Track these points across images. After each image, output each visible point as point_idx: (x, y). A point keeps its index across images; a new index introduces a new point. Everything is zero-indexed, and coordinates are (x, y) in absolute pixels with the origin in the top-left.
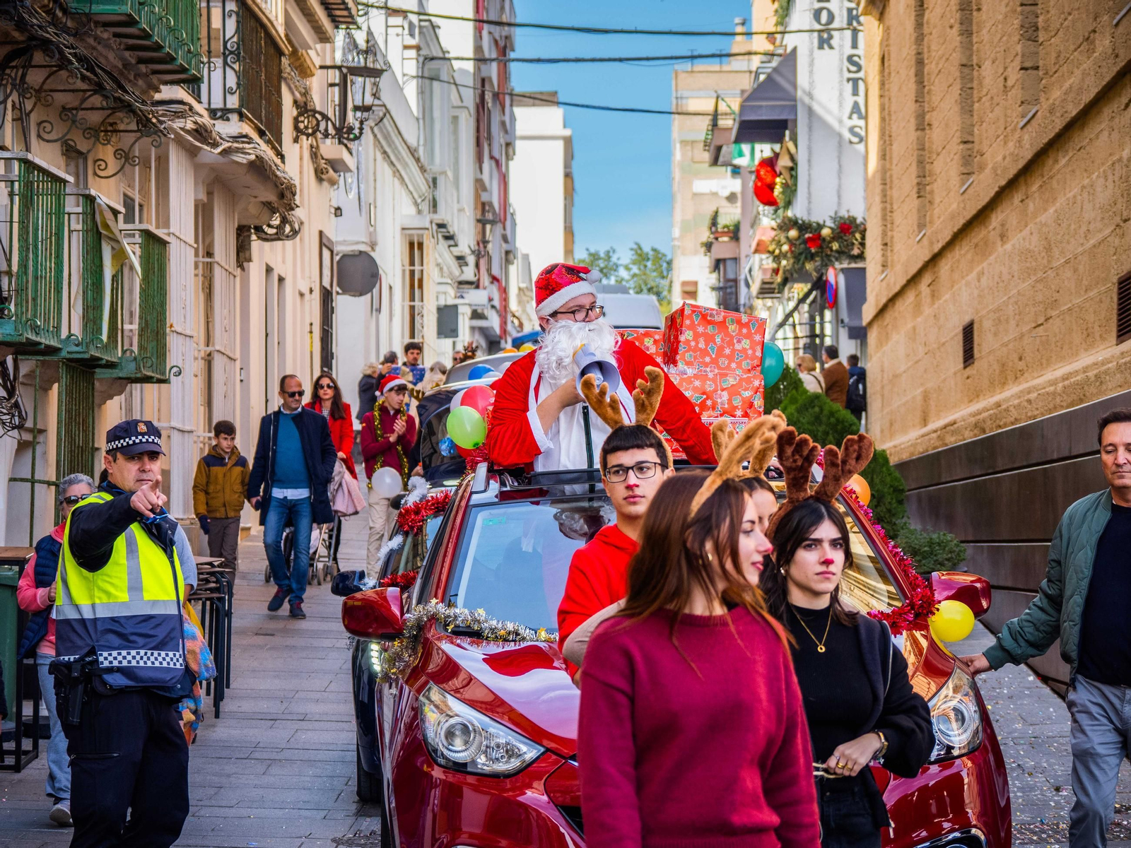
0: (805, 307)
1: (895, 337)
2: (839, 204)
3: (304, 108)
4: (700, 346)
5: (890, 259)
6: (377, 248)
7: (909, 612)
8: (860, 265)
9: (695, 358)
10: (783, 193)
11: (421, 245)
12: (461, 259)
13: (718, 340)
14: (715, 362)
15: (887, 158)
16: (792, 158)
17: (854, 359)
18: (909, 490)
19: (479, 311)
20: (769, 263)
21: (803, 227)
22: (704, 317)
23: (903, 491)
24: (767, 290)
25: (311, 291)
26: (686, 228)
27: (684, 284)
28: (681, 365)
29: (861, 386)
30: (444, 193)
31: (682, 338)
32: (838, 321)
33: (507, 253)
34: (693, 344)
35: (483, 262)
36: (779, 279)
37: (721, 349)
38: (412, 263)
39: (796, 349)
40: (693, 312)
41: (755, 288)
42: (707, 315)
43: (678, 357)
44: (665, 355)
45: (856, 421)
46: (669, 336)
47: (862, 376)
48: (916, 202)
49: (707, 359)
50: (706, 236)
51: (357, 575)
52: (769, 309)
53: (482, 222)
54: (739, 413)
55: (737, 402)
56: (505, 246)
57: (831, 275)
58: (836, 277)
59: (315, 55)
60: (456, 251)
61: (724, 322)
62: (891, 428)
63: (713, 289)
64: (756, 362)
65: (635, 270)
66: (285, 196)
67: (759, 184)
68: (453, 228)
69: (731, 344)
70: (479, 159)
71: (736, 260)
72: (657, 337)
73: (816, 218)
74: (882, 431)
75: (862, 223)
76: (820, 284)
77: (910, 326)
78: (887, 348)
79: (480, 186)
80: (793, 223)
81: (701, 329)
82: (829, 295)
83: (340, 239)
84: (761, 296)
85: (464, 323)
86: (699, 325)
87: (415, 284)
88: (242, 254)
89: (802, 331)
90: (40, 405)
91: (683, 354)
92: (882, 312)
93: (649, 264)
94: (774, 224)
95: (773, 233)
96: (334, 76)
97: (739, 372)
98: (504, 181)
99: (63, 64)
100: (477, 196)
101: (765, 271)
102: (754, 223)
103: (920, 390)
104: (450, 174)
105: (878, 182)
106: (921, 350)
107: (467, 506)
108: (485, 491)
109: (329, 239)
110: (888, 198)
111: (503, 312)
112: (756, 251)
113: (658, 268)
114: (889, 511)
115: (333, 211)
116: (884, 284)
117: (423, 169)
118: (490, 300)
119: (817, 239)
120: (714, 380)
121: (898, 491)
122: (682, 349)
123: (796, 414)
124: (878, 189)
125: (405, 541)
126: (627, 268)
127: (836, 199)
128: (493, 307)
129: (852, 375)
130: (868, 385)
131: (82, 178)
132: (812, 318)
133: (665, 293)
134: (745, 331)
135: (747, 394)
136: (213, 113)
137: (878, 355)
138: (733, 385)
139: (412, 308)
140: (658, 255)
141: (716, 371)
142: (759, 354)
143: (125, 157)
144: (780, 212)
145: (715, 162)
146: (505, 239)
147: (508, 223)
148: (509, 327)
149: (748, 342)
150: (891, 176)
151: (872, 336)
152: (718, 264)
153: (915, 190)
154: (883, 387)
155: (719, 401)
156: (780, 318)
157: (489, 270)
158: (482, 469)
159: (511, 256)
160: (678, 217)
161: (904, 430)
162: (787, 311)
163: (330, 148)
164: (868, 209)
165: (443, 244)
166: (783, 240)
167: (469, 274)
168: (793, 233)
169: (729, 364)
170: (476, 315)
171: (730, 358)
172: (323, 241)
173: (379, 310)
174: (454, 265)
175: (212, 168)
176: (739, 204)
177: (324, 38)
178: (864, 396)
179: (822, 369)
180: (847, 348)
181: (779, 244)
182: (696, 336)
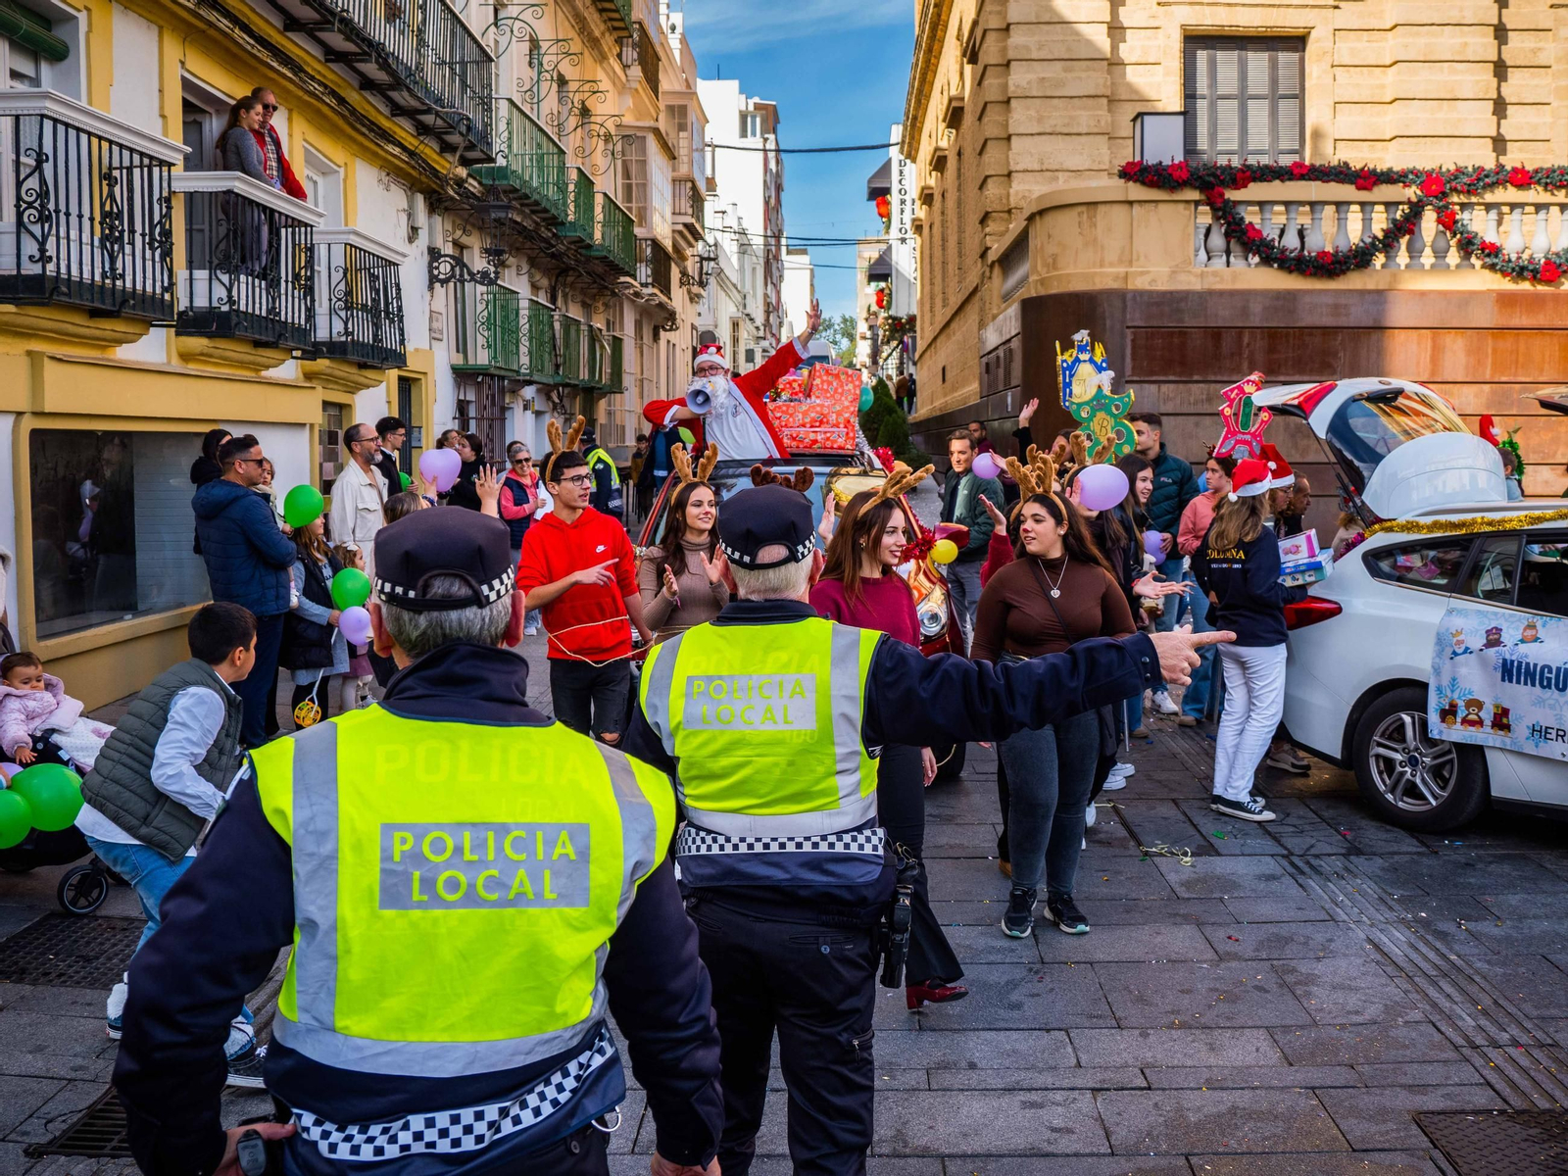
1: (924, 368)
2: (908, 310)
3: (684, 273)
4: (824, 387)
5: (924, 334)
6: (718, 328)
8: (915, 334)
10: (888, 303)
11: (738, 324)
12: (757, 328)
13: (835, 384)
14: (832, 396)
16: (891, 290)
20: (886, 331)
21: (895, 318)
25: (688, 349)
30: (749, 301)
31: (814, 383)
32: (908, 358)
34: (820, 386)
35: (768, 329)
37: (836, 389)
38: (734, 332)
40: (821, 368)
42: (829, 370)
47: (914, 382)
48: (930, 314)
49: (828, 395)
53: (767, 311)
54: (842, 426)
55: (841, 420)
58: (907, 339)
59: (689, 252)
60: (755, 325)
61: (839, 374)
64: (856, 397)
66: (671, 316)
67: (881, 298)
68: (754, 315)
69: (842, 386)
70: (766, 285)
72: (800, 382)
73: (900, 315)
75: (916, 318)
76: (901, 342)
77: (928, 364)
78: (922, 372)
79: (766, 296)
80: (890, 317)
81: (825, 378)
82: (905, 346)
83: (701, 326)
86: (824, 376)
87: (735, 341)
88: (656, 337)
90: (572, 405)
91: (815, 392)
92: (921, 356)
94: (886, 315)
95: (886, 320)
96: (697, 259)
97: (845, 402)
98: (778, 293)
99: (581, 275)
100: (765, 301)
103: (930, 390)
104: (752, 292)
106: (931, 375)
109: (695, 327)
110: (923, 310)
115: (697, 313)
116: (922, 345)
117: (739, 292)
119: (900, 323)
120: (828, 407)
122: (814, 389)
124: (920, 304)
127: (907, 308)
131: (589, 317)
134: (850, 379)
135: (847, 415)
136: (642, 285)
138: (839, 410)
141: (833, 402)
142: (857, 392)
143: (606, 305)
144: (886, 311)
149: (852, 385)
151: (919, 365)
153: (930, 308)
155: (831, 419)
161: (926, 405)
163: (696, 289)
164: (918, 311)
165: (749, 323)
166: (888, 323)
167: (761, 334)
168: (891, 321)
169: (841, 397)
170: (764, 351)
172: (693, 327)
174: (753, 331)
175: (642, 306)
177: (691, 246)
181: (887, 325)
182: (823, 382)
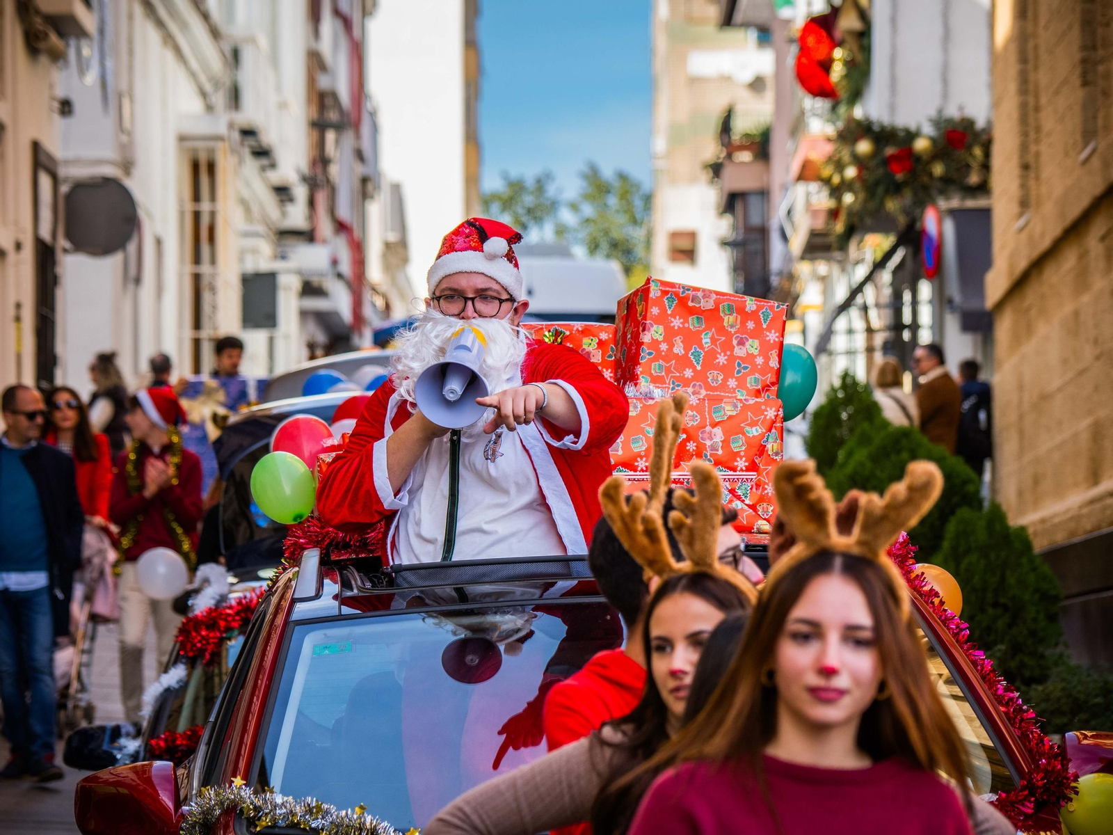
0: (886, 276)
1: (1042, 329)
2: (945, 95)
4: (676, 350)
5: (1033, 193)
6: (137, 172)
7: (1026, 798)
8: (979, 203)
9: (668, 371)
10: (847, 76)
11: (211, 168)
12: (283, 192)
13: (706, 340)
14: (700, 377)
15: (1030, 14)
16: (864, 16)
17: (970, 368)
18: (1068, 597)
19: (315, 284)
20: (823, 200)
21: (882, 136)
22: (682, 301)
23: (1056, 599)
24: (818, 246)
25: (18, 246)
26: (677, 136)
27: (675, 235)
28: (644, 384)
29: (982, 416)
30: (252, 75)
31: (646, 338)
32: (942, 302)
33: (365, 180)
34: (664, 347)
35: (321, 198)
36: (839, 227)
37: (711, 355)
38: (196, 197)
39: (870, 350)
40: (665, 293)
41: (798, 242)
42: (687, 298)
43: (639, 370)
44: (617, 366)
45: (973, 475)
46: (625, 334)
47: (984, 396)
48: (1080, 94)
49: (688, 373)
50: (711, 150)
51: (108, 733)
52: (823, 279)
53: (319, 126)
54: (741, 463)
55: (738, 445)
56: (360, 170)
57: (930, 222)
58: (940, 222)
60: (275, 177)
61: (716, 309)
62: (1035, 489)
63: (724, 243)
64: (770, 378)
65: (588, 210)
67: (804, 60)
68: (270, 137)
69: (727, 347)
70: (314, 17)
71: (764, 194)
72: (604, 336)
73: (904, 120)
74: (1020, 494)
75: (984, 130)
76: (912, 237)
77: (1068, 308)
78: (1029, 348)
79: (316, 63)
80: (865, 129)
81: (677, 323)
82: (926, 255)
83: (70, 154)
84: (808, 256)
85: (288, 304)
86: (673, 316)
87: (202, 235)
89: (878, 319)
91: (648, 365)
92: (1019, 285)
93: (613, 201)
94: (830, 130)
95: (828, 149)
97: (741, 395)
98: (358, 54)
100: (311, 81)
101: (814, 213)
102: (797, 128)
103: (1088, 421)
104: (263, 42)
105: (1013, 57)
106: (1089, 352)
107: (286, 622)
108: (317, 596)
109: (50, 158)
110: (1031, 87)
111: (357, 284)
112: (802, 177)
113: (628, 209)
114: (1033, 633)
115: (56, 105)
116: (1024, 235)
117: (215, 33)
118: (335, 262)
119: (907, 156)
120: (698, 409)
121: (1047, 598)
122: (645, 356)
123: (869, 465)
124: (1013, 69)
125: (189, 675)
126: (574, 207)
127: (938, 88)
128: (340, 276)
129: (966, 395)
130: (997, 412)
132: (897, 296)
133: (639, 251)
134: (751, 325)
135: (754, 432)
137: (1014, 360)
138: (730, 417)
139: (197, 278)
140: (627, 187)
141: (703, 392)
142: (774, 363)
144: (842, 110)
145: (728, 20)
146: (359, 155)
147: (365, 129)
148: (368, 311)
149: (756, 343)
150: (1036, 48)
151: (1003, 328)
152: (732, 202)
153: (1078, 71)
154: (1021, 417)
155: (708, 443)
156: (841, 294)
157: (332, 211)
158: (311, 559)
159: (370, 186)
160: (663, 116)
161: (1059, 491)
162: (855, 284)
164: (996, 104)
165: (251, 166)
166: (846, 157)
167: (297, 216)
168: (864, 147)
169: (725, 380)
170: (310, 289)
171: (727, 371)
172: (40, 160)
173: (138, 280)
174: (269, 201)
176: (769, 95)
178: (988, 432)
179: (916, 385)
180: (959, 348)
181: (840, 167)
182: (670, 335)
